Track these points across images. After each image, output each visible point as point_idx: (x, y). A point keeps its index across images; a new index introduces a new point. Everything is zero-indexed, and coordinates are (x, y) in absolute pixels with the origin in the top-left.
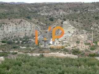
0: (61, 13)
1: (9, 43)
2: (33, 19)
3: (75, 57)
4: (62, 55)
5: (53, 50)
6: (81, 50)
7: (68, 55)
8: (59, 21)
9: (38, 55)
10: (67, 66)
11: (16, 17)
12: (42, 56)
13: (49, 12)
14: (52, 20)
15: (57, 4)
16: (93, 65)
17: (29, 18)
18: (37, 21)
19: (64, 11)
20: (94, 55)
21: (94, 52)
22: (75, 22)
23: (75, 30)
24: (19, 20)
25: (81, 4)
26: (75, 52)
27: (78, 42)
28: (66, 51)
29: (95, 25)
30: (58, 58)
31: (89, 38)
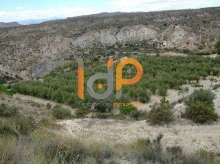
0: (174, 19)
1: (131, 46)
2: (150, 25)
3: (186, 55)
4: (174, 54)
5: (166, 50)
6: (190, 49)
7: (179, 54)
8: (172, 26)
9: (155, 54)
10: (178, 63)
11: (136, 24)
12: (158, 55)
13: (163, 18)
14: (165, 25)
15: (169, 11)
16: (201, 62)
17: (146, 24)
18: (153, 26)
19: (176, 17)
20: (202, 54)
21: (201, 51)
22: (185, 27)
23: (185, 33)
24: (138, 26)
25: (191, 10)
26: (186, 51)
27: (188, 43)
28: (178, 51)
29: (203, 28)
30: (171, 57)
31: (197, 39)
